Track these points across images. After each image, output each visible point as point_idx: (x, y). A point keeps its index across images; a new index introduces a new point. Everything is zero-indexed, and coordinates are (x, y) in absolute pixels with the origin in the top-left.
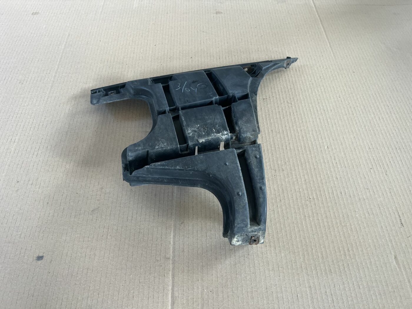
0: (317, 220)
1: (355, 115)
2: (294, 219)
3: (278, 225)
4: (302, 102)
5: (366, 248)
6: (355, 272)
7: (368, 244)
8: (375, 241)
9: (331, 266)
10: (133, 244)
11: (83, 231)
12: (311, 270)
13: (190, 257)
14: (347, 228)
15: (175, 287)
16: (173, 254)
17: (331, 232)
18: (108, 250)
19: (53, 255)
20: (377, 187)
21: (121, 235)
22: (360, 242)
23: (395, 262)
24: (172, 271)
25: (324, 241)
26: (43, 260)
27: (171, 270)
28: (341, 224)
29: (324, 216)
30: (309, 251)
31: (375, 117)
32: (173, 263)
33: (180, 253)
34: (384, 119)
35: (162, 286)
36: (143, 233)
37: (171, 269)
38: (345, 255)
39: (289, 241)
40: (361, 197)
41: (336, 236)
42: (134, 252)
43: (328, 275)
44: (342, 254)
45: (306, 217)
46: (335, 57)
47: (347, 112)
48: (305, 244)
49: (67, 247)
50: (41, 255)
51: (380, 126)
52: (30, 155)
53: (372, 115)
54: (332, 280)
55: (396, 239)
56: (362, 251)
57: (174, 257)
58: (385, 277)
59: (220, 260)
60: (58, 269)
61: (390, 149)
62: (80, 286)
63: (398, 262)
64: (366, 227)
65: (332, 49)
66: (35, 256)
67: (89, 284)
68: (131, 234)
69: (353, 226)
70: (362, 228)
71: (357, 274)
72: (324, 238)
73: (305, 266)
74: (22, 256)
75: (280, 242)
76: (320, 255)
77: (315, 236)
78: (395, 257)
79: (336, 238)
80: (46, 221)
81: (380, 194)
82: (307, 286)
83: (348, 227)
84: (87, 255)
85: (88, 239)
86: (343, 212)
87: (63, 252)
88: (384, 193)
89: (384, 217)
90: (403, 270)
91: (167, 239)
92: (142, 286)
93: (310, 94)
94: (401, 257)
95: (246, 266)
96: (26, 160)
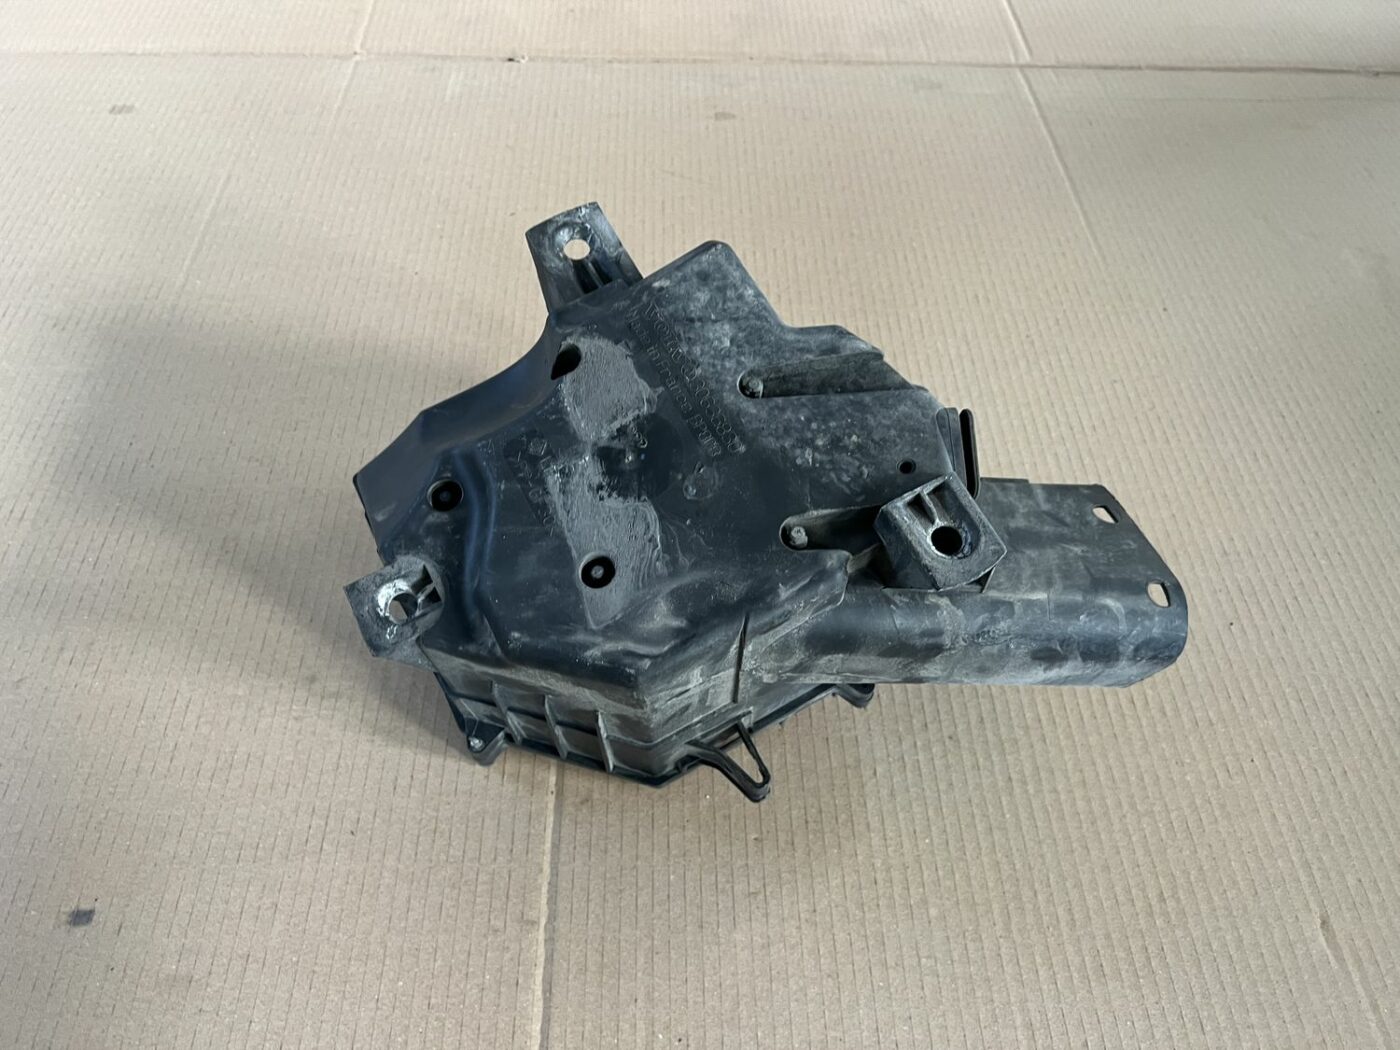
0: (1051, 792)
1: (1173, 445)
2: (971, 788)
3: (916, 809)
4: (998, 402)
5: (1221, 891)
6: (1187, 975)
7: (1229, 876)
8: (1252, 865)
9: (1102, 952)
10: (411, 870)
11: (239, 823)
12: (1030, 966)
13: (608, 918)
14: (1156, 823)
15: (552, 1024)
16: (550, 909)
17: (1099, 834)
18: (322, 891)
19: (128, 905)
20: (1256, 681)
21: (371, 840)
22: (1201, 869)
23: (1322, 939)
24: (545, 968)
25: (1074, 866)
26: (93, 924)
27: (543, 964)
28: (1133, 806)
29: (1075, 778)
30: (1024, 899)
31: (1241, 451)
32: (550, 940)
33: (574, 907)
34: (1271, 457)
35: (507, 1019)
36: (447, 835)
37: (541, 960)
38: (1151, 914)
39: (955, 866)
40: (1198, 715)
41: (1117, 847)
42: (412, 901)
43: (1093, 984)
44: (1139, 911)
45: (1015, 784)
46: (1104, 258)
47: (1147, 434)
48: (1011, 875)
49: (178, 878)
50: (85, 906)
51: (1259, 480)
52: (73, 564)
53: (1232, 445)
54: (1107, 1002)
55: (1324, 858)
56: (1210, 900)
57: (552, 917)
58: (1291, 991)
59: (713, 929)
60: (142, 957)
61: (1294, 555)
62: (218, 1019)
63: (1334, 936)
64: (1220, 819)
65: (1093, 234)
66: (62, 909)
67: (249, 1013)
68: (406, 835)
69: (1173, 815)
70: (1205, 822)
71: (1194, 980)
72: (1076, 854)
73: (1013, 951)
74: (21, 908)
75: (924, 867)
76: (1061, 911)
77: (1045, 847)
78: (1324, 923)
79: (1118, 853)
80: (111, 789)
81: (1265, 706)
82: (1018, 1022)
83: (1158, 818)
84: (246, 906)
85: (253, 852)
86: (1138, 766)
87: (162, 898)
88: (1279, 705)
89: (1280, 783)
90: (1351, 968)
91: (530, 855)
92: (437, 1019)
93: (1025, 377)
94: (1344, 920)
95: (805, 951)
96: (57, 581)
